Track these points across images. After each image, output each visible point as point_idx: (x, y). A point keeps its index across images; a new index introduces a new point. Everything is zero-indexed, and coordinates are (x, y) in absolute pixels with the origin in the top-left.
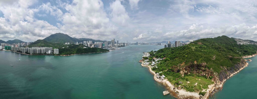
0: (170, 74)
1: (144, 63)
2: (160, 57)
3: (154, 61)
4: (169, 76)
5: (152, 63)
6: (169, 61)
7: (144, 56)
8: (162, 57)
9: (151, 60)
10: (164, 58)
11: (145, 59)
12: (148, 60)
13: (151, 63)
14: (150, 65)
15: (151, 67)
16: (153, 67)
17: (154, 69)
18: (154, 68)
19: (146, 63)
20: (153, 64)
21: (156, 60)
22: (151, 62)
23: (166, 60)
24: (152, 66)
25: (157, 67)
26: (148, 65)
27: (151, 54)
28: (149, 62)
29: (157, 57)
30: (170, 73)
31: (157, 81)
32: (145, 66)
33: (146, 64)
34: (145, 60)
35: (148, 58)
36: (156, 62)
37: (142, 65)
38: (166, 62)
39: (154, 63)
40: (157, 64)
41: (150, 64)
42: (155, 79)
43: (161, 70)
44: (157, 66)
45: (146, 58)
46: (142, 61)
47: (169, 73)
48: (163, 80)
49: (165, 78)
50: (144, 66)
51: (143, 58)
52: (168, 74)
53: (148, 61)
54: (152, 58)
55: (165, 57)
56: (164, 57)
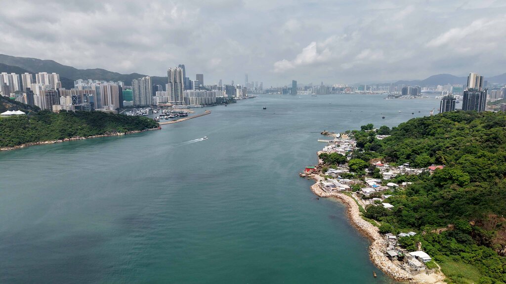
0: (463, 254)
1: (326, 184)
2: (408, 157)
3: (375, 174)
4: (455, 260)
5: (365, 184)
6: (461, 185)
7: (328, 149)
8: (419, 159)
9: (361, 169)
10: (433, 167)
11: (333, 163)
12: (344, 169)
13: (359, 185)
14: (354, 195)
15: (360, 202)
16: (368, 202)
17: (371, 214)
18: (372, 207)
19: (335, 181)
20: (368, 191)
21: (387, 170)
22: (358, 181)
23: (445, 180)
24: (365, 198)
25: (387, 206)
26: (342, 191)
27: (361, 139)
28: (350, 177)
29: (393, 158)
30: (461, 246)
31: (385, 269)
32: (328, 194)
33: (334, 186)
34: (331, 170)
35: (344, 162)
36: (384, 183)
37: (316, 189)
38: (441, 187)
39: (374, 187)
40: (392, 191)
41: (356, 189)
42: (378, 261)
43: (412, 226)
44: (390, 201)
45: (336, 160)
46: (314, 172)
47: (454, 245)
48: (415, 270)
49: (428, 266)
50: (324, 194)
51: (321, 156)
52: (452, 252)
53: (344, 176)
54: (366, 160)
55: (438, 162)
56: (432, 160)
